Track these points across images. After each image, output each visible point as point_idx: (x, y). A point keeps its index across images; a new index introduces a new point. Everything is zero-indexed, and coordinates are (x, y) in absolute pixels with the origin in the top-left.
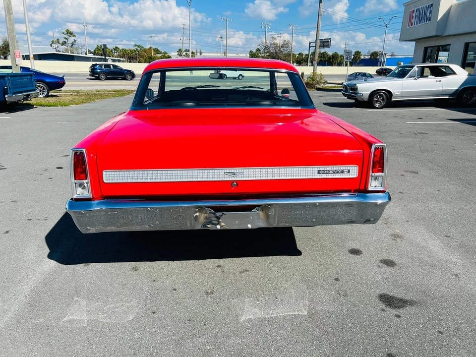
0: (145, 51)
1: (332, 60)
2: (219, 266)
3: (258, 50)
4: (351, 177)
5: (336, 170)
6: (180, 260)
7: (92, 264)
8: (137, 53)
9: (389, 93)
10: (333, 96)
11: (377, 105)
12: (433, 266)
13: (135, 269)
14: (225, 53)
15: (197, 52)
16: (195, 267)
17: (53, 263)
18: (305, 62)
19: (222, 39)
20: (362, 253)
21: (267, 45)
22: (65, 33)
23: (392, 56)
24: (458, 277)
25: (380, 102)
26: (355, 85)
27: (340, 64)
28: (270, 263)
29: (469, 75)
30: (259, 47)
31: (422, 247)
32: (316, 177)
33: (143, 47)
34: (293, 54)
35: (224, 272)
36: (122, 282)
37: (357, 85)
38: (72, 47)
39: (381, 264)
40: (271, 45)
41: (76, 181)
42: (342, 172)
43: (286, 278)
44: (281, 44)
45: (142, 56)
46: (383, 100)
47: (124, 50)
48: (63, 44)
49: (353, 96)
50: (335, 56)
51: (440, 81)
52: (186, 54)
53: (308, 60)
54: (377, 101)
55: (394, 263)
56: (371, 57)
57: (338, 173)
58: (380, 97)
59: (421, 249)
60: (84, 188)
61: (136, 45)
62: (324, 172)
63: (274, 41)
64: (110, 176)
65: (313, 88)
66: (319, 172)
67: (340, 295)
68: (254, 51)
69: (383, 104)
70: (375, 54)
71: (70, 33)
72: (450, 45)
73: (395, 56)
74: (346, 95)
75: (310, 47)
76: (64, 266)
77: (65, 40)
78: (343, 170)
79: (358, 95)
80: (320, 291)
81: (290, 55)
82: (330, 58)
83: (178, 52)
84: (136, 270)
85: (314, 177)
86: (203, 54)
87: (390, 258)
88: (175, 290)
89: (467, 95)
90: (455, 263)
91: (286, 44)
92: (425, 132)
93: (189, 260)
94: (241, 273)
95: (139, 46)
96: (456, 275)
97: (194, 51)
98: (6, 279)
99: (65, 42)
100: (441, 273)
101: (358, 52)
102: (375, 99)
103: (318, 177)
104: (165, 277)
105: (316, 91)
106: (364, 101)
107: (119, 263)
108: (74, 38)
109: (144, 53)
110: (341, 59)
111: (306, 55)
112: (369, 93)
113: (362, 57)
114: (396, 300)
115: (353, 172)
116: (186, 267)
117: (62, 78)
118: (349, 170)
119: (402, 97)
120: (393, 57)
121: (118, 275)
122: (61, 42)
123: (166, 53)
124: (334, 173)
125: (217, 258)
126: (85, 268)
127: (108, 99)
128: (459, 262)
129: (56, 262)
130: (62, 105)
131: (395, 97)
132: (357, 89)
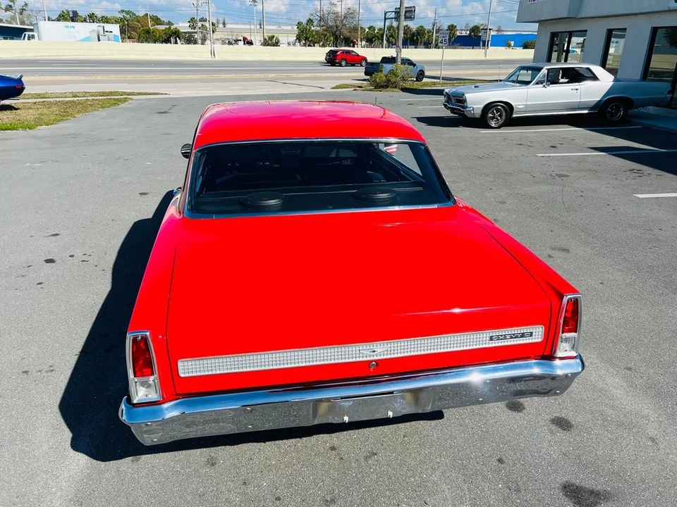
0: (138, 19)
1: (417, 38)
2: (333, 448)
3: (310, 21)
4: (534, 341)
5: (514, 334)
6: (275, 440)
7: (143, 457)
8: (126, 23)
9: (509, 107)
10: (426, 103)
11: (493, 124)
12: (620, 425)
13: (212, 463)
14: (260, 25)
15: (218, 23)
16: (298, 452)
17: (82, 459)
18: (379, 39)
19: (256, 4)
20: (524, 408)
21: (323, 15)
23: (498, 31)
24: (657, 444)
25: (497, 119)
26: (463, 95)
27: (427, 45)
28: (404, 437)
29: (616, 80)
30: (312, 18)
31: (600, 391)
32: (487, 346)
33: (134, 14)
34: (361, 28)
35: (342, 458)
36: (197, 489)
37: (466, 95)
38: (21, 13)
39: (553, 427)
40: (328, 14)
41: (136, 379)
42: (523, 335)
43: (432, 464)
44: (343, 14)
45: (134, 29)
46: (500, 116)
47: (105, 19)
48: (7, 10)
49: (459, 110)
50: (421, 32)
51: (577, 89)
52: (202, 25)
53: (383, 37)
54: (493, 118)
55: (569, 423)
56: (470, 33)
57: (516, 337)
58: (497, 112)
59: (599, 394)
60: (149, 386)
61: (123, 11)
62: (498, 338)
63: (334, 9)
64: (189, 368)
65: (396, 87)
66: (491, 339)
67: (510, 490)
68: (304, 22)
69: (501, 122)
70: (475, 29)
72: (586, 31)
73: (502, 31)
74: (449, 108)
75: (385, 19)
76: (102, 465)
78: (523, 333)
79: (467, 109)
80: (483, 484)
81: (357, 30)
82: (413, 35)
83: (189, 22)
84: (213, 465)
85: (484, 346)
86: (227, 26)
87: (563, 415)
88: (278, 499)
89: (612, 108)
90: (646, 417)
91: (351, 13)
92: (564, 173)
93: (287, 439)
94: (366, 458)
95: (128, 13)
96: (653, 439)
97: (215, 21)
98: (17, 497)
99: (10, 6)
100: (633, 436)
101: (452, 26)
102: (490, 115)
103: (491, 345)
104: (259, 475)
105: (402, 93)
106: (475, 118)
107: (184, 452)
109: (137, 23)
110: (429, 36)
111: (380, 29)
112: (482, 106)
113: (458, 33)
114: (585, 492)
115: (537, 334)
116: (286, 453)
117: (19, 81)
118: (532, 333)
119: (526, 112)
120: (500, 33)
121: (189, 476)
123: (170, 23)
124: (512, 338)
125: (328, 433)
126: (135, 466)
127: (96, 112)
128: (653, 416)
129: (86, 457)
130: (24, 128)
131: (517, 112)
132: (465, 101)
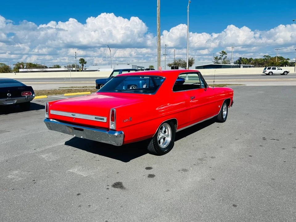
0: (272, 59)
5: (100, 118)
22: (221, 53)
38: (224, 60)
45: (269, 63)
47: (257, 60)
61: (265, 56)
66: (95, 118)
71: (224, 53)
77: (221, 57)
95: (267, 56)
96: (168, 190)
108: (226, 55)
115: (105, 119)
122: (218, 58)
